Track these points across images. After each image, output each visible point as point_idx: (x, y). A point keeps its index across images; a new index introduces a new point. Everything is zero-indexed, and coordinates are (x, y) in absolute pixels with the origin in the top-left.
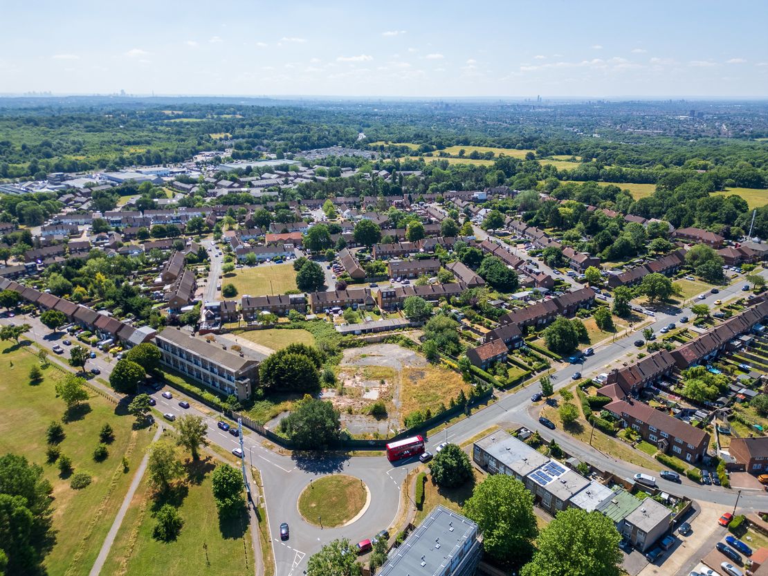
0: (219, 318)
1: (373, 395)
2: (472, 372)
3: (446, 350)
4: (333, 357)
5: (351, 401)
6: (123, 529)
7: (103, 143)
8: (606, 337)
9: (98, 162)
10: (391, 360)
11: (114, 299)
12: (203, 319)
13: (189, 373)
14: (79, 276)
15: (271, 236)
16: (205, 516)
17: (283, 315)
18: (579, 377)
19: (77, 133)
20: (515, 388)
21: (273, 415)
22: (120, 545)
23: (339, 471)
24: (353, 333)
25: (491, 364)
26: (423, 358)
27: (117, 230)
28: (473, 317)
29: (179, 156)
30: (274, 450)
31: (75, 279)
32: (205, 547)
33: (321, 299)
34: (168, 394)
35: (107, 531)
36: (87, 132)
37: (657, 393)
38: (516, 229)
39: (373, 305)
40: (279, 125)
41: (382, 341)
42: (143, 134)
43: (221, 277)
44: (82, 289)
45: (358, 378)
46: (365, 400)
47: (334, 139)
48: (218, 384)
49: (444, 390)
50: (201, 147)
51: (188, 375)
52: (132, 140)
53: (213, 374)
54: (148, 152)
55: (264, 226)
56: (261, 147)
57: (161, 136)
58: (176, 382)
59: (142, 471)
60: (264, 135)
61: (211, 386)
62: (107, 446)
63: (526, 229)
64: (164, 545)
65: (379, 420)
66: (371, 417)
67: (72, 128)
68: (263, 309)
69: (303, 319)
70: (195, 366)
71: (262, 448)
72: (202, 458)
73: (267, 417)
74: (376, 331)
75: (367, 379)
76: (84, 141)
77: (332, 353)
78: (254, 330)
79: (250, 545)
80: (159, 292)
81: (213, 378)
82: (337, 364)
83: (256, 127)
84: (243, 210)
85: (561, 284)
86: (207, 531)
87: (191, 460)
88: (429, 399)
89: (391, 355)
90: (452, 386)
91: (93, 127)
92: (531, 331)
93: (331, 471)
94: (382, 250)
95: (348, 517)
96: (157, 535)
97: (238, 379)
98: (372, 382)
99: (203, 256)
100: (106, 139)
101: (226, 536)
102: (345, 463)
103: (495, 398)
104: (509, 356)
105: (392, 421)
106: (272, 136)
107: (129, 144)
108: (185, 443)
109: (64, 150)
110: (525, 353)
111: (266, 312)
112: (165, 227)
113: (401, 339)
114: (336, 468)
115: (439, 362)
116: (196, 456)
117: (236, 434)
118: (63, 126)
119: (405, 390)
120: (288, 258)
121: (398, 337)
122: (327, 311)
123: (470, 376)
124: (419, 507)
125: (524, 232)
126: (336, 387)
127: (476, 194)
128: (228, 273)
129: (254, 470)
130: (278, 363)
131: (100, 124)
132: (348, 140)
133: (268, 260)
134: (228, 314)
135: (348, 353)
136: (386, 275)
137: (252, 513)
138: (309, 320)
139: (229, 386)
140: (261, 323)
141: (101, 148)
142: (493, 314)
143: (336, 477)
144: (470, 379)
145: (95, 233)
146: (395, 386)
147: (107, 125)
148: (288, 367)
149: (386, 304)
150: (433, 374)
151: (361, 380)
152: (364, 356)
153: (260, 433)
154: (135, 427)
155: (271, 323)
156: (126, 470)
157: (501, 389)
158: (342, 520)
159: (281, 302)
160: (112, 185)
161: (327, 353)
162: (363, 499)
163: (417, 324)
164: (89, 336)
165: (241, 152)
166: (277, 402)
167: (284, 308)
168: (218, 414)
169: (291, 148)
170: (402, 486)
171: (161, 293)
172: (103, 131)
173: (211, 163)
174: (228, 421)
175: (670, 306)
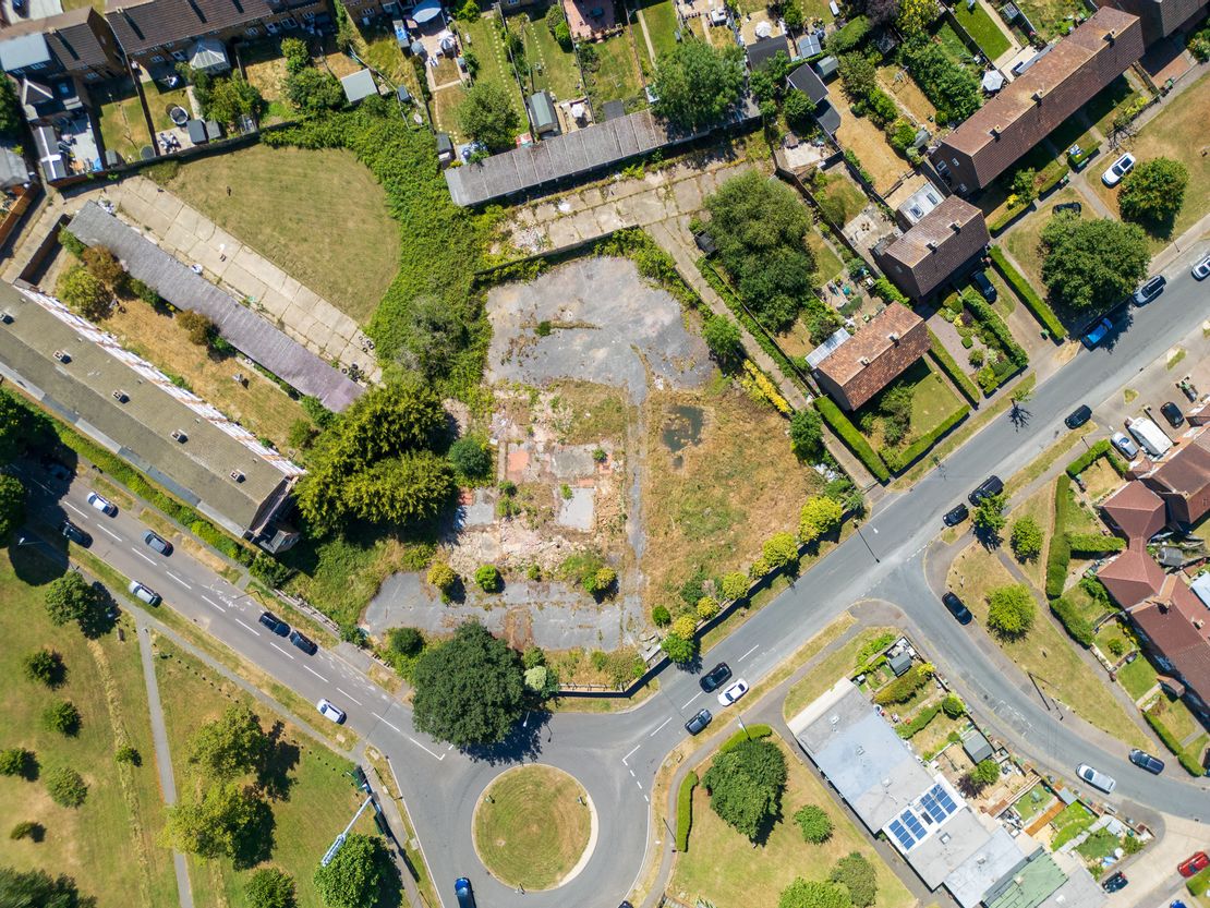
1: (582, 511)
4: (466, 354)
5: (534, 536)
6: (200, 894)
10: (618, 351)
20: (915, 468)
23: (534, 757)
35: (176, 898)
45: (540, 439)
46: (566, 530)
59: (167, 762)
65: (599, 600)
66: (584, 591)
71: (373, 686)
75: (563, 442)
82: (481, 381)
89: (616, 321)
98: (576, 451)
102: (543, 733)
105: (627, 605)
114: (525, 746)
119: (655, 488)
126: (491, 483)
129: (375, 756)
137: (399, 863)
143: (530, 773)
146: (631, 471)
151: (549, 449)
152: (545, 330)
154: (88, 628)
158: (554, 874)
162: (585, 827)
170: (652, 793)
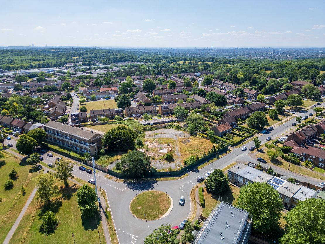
0: (79, 120)
1: (165, 151)
2: (215, 138)
3: (199, 130)
4: (140, 135)
5: (153, 154)
6: (20, 228)
7: (23, 60)
8: (276, 123)
9: (20, 67)
10: (171, 135)
11: (22, 113)
12: (70, 120)
13: (62, 144)
14: (5, 105)
15: (102, 89)
16: (73, 217)
17: (112, 118)
18: (270, 139)
19: (10, 56)
20: (239, 145)
21: (111, 162)
22: (17, 238)
23: (152, 189)
24: (149, 124)
25: (224, 134)
26: (187, 134)
27: (27, 89)
28: (209, 116)
29: (58, 64)
30: (113, 179)
31: (3, 106)
32: (73, 236)
33: (131, 110)
34: (50, 154)
35: (9, 230)
36: (15, 56)
37: (314, 145)
38: (218, 84)
39: (157, 113)
40: (103, 53)
41: (164, 127)
42: (42, 57)
43: (78, 105)
44: (7, 111)
45: (155, 144)
46: (161, 153)
47: (128, 58)
48: (79, 149)
49: (202, 147)
50: (68, 61)
51: (62, 145)
52: (36, 59)
53: (76, 143)
54: (43, 63)
55: (99, 86)
56: (95, 61)
57: (50, 57)
58: (55, 149)
59: (34, 194)
60: (96, 57)
61: (75, 149)
62: (13, 181)
63: (223, 83)
64: (47, 236)
65: (170, 162)
66: (166, 161)
67: (8, 54)
68: (101, 115)
69: (122, 120)
70: (66, 140)
71: (105, 179)
72: (70, 186)
73: (108, 163)
74: (160, 123)
75: (160, 144)
76: (14, 59)
77: (140, 133)
78: (97, 125)
79: (102, 233)
80: (47, 111)
81: (76, 145)
82: (143, 138)
83: (93, 54)
84: (88, 81)
85: (247, 103)
86: (74, 226)
87: (64, 187)
88: (195, 151)
89: (170, 133)
90: (206, 145)
91: (18, 54)
92: (239, 121)
93: (147, 189)
94: (157, 92)
95: (162, 214)
96: (42, 230)
97: (90, 144)
98: (163, 145)
99: (69, 97)
100: (24, 58)
101: (86, 229)
102: (155, 185)
103: (230, 150)
104: (232, 131)
105: (177, 162)
106: (100, 58)
107: (34, 60)
108: (60, 176)
109: (4, 62)
110: (240, 130)
111: (103, 117)
112: (51, 87)
113: (175, 126)
114: (150, 187)
115: (197, 135)
116: (67, 184)
117: (90, 172)
118: (4, 54)
119: (181, 148)
120: (111, 97)
121: (172, 125)
122: (134, 116)
123: (214, 140)
124: (203, 206)
125: (222, 85)
126: (144, 148)
127: (196, 74)
128: (82, 103)
129: (102, 190)
130: (112, 135)
131: (21, 53)
132: (134, 59)
133: (101, 98)
134: (83, 118)
135: (148, 133)
136: (161, 102)
137: (102, 214)
138: (126, 120)
139: (85, 148)
140: (100, 122)
141: (22, 62)
142: (218, 115)
143: (151, 192)
144: (215, 142)
145: (16, 91)
146: (175, 147)
147: (25, 53)
148: (118, 137)
149: (164, 113)
150: (195, 141)
151: (157, 145)
152: (156, 134)
153: (104, 171)
154: (31, 171)
155: (106, 122)
156: (24, 194)
157: (232, 146)
158: (158, 215)
159: (110, 112)
160: (25, 74)
161: (137, 133)
162: (169, 203)
163: (181, 120)
164: (8, 130)
165: (86, 63)
166: (112, 156)
167: (112, 115)
168: (79, 163)
169: (109, 61)
170: (190, 195)
171: (48, 111)
172: (23, 56)
173: (73, 67)
174: (85, 166)
175: (301, 110)
